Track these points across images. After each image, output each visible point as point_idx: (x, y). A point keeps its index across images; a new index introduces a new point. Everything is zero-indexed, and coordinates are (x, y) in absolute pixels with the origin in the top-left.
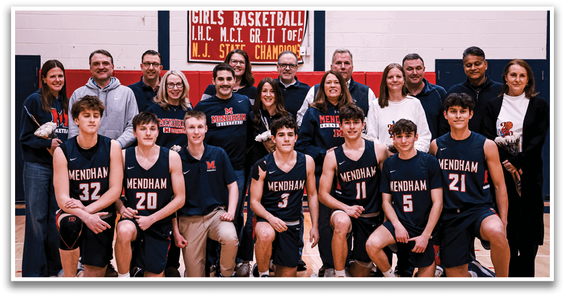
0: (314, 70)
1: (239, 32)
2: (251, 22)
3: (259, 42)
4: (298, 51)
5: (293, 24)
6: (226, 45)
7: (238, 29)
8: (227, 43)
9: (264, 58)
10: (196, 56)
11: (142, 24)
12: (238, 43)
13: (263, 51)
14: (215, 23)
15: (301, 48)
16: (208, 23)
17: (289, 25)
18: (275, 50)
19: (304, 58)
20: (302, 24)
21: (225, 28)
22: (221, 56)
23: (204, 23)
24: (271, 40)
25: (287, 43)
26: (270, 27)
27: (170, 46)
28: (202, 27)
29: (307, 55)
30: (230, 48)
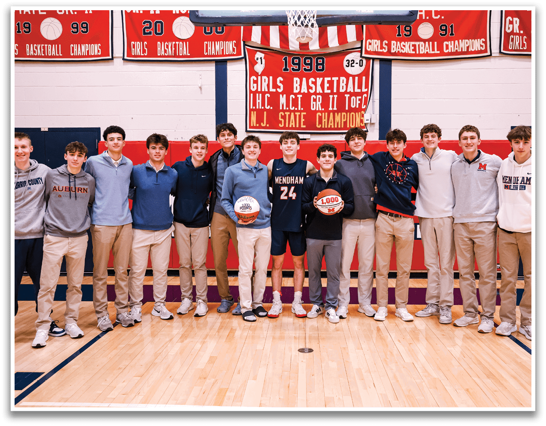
0: (379, 139)
1: (300, 99)
2: (311, 88)
3: (320, 109)
4: (362, 118)
5: (357, 90)
6: (286, 113)
7: (298, 96)
8: (286, 111)
9: (326, 127)
10: (255, 125)
11: (200, 92)
12: (298, 111)
13: (325, 119)
14: (274, 90)
15: (365, 115)
16: (267, 90)
17: (352, 91)
18: (338, 118)
19: (368, 127)
20: (366, 90)
21: (285, 95)
22: (280, 125)
23: (263, 90)
24: (333, 107)
25: (351, 110)
26: (332, 93)
27: (228, 116)
28: (260, 95)
29: (372, 122)
30: (290, 116)
